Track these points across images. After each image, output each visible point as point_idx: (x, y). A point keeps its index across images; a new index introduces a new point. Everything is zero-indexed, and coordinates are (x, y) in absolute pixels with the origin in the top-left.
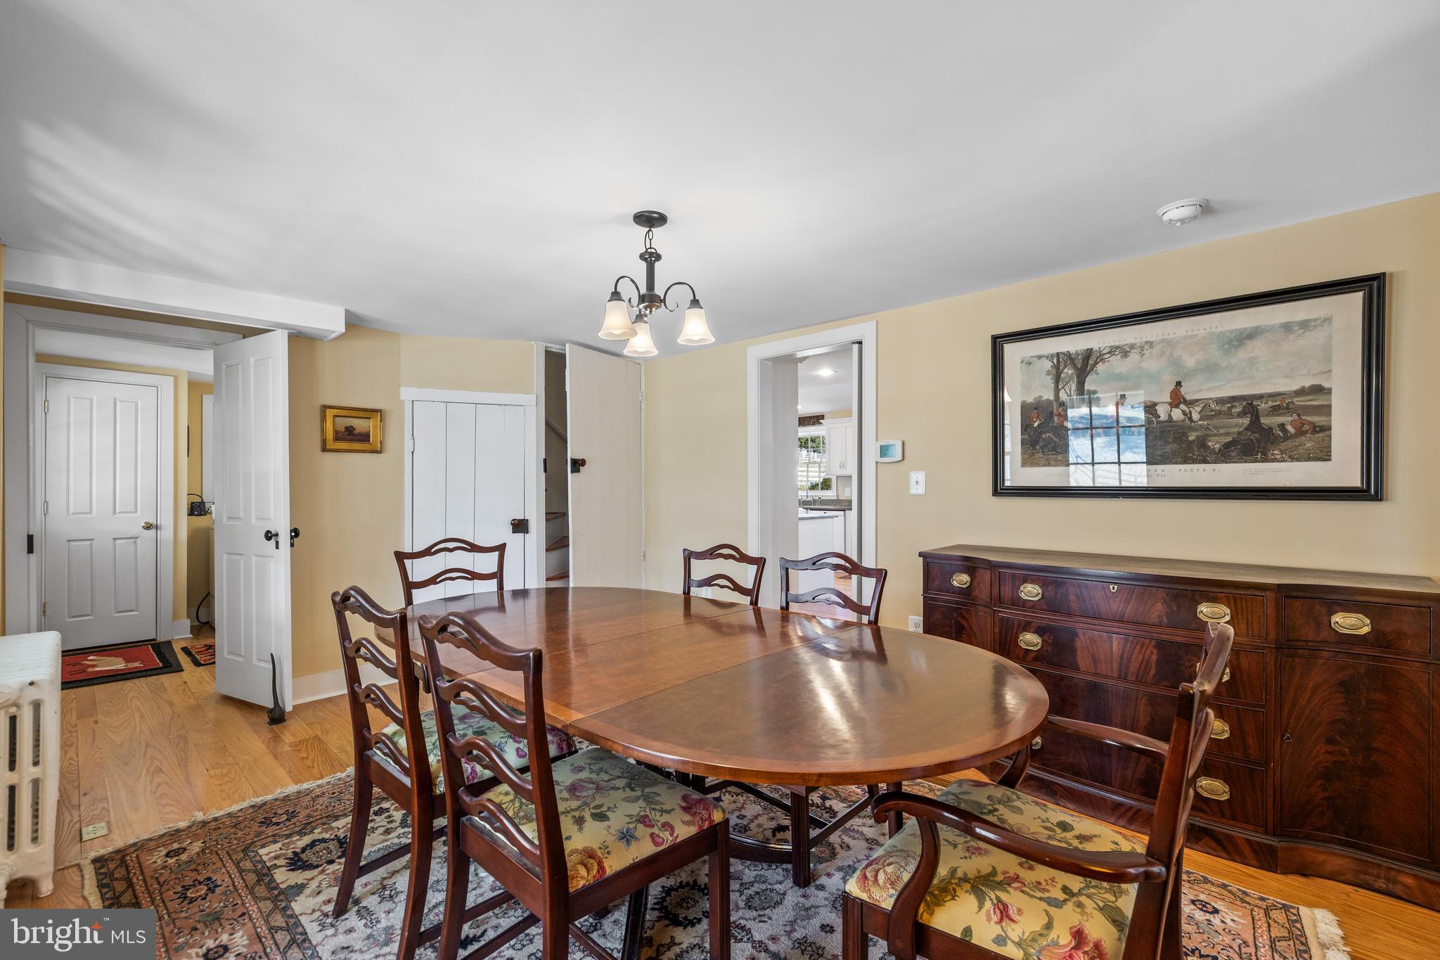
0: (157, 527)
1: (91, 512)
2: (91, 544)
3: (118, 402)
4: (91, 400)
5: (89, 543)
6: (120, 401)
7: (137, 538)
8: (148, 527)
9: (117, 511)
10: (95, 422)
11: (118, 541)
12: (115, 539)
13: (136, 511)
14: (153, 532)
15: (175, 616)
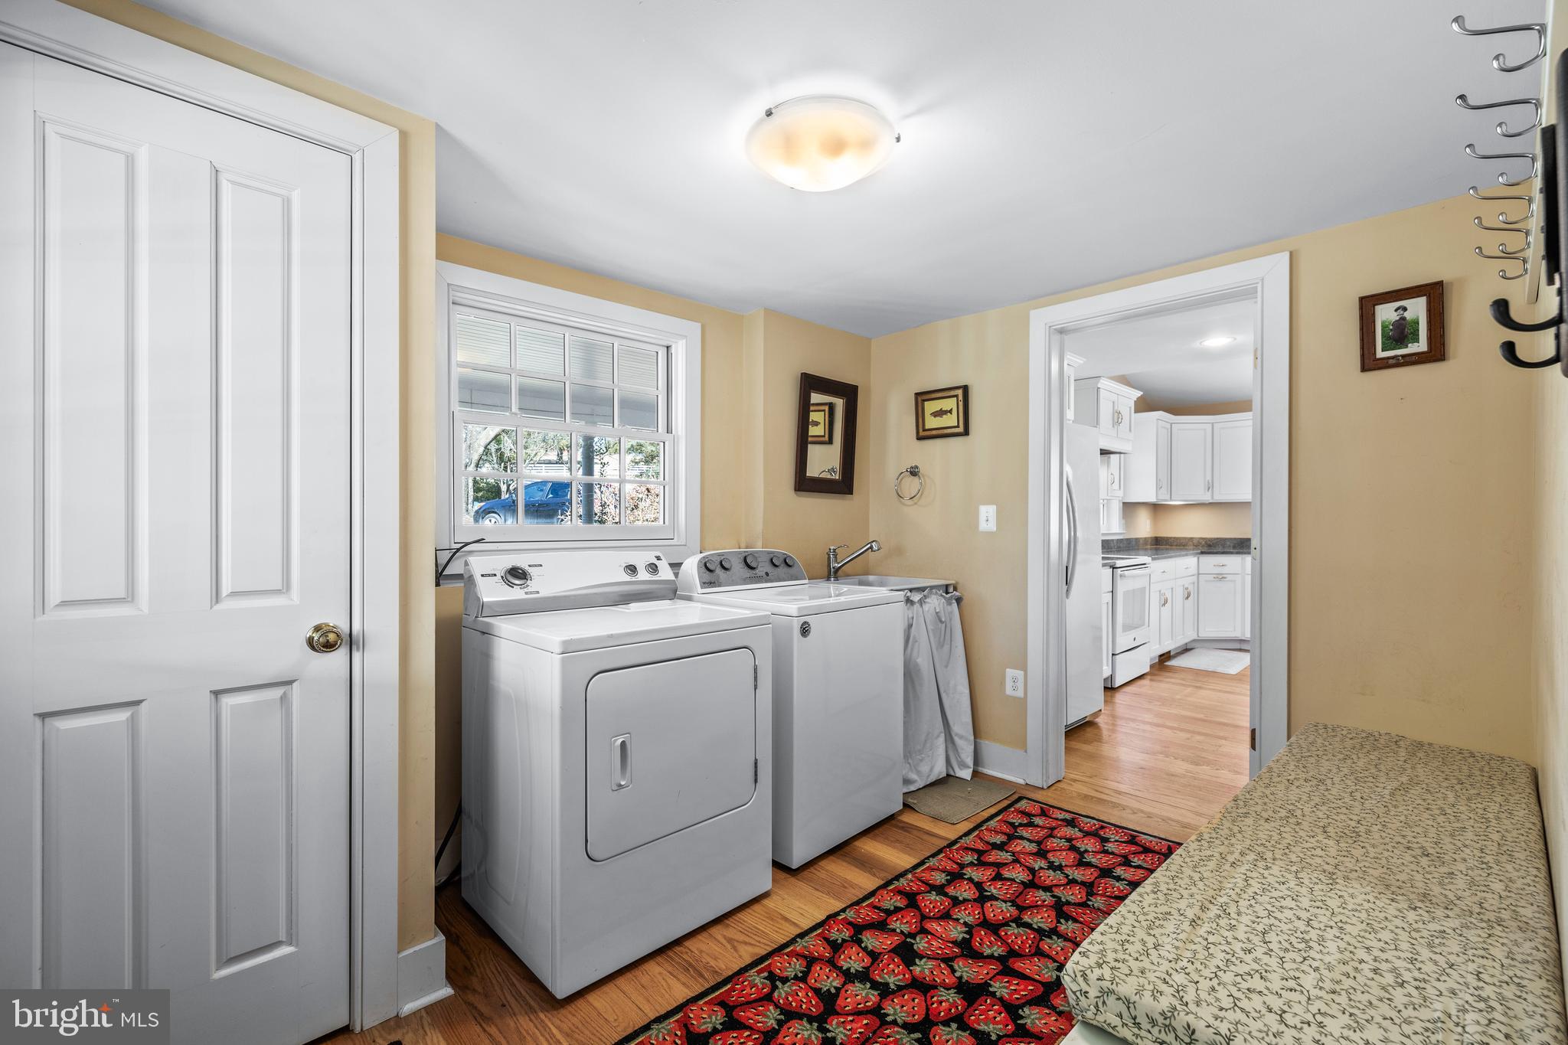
0: (351, 642)
1: (130, 597)
2: (133, 722)
3: (226, 188)
4: (130, 161)
5: (123, 716)
6: (233, 183)
7: (290, 683)
8: (324, 642)
9: (225, 589)
10: (143, 247)
11: (228, 701)
12: (217, 693)
13: (286, 588)
14: (340, 656)
15: (405, 937)
